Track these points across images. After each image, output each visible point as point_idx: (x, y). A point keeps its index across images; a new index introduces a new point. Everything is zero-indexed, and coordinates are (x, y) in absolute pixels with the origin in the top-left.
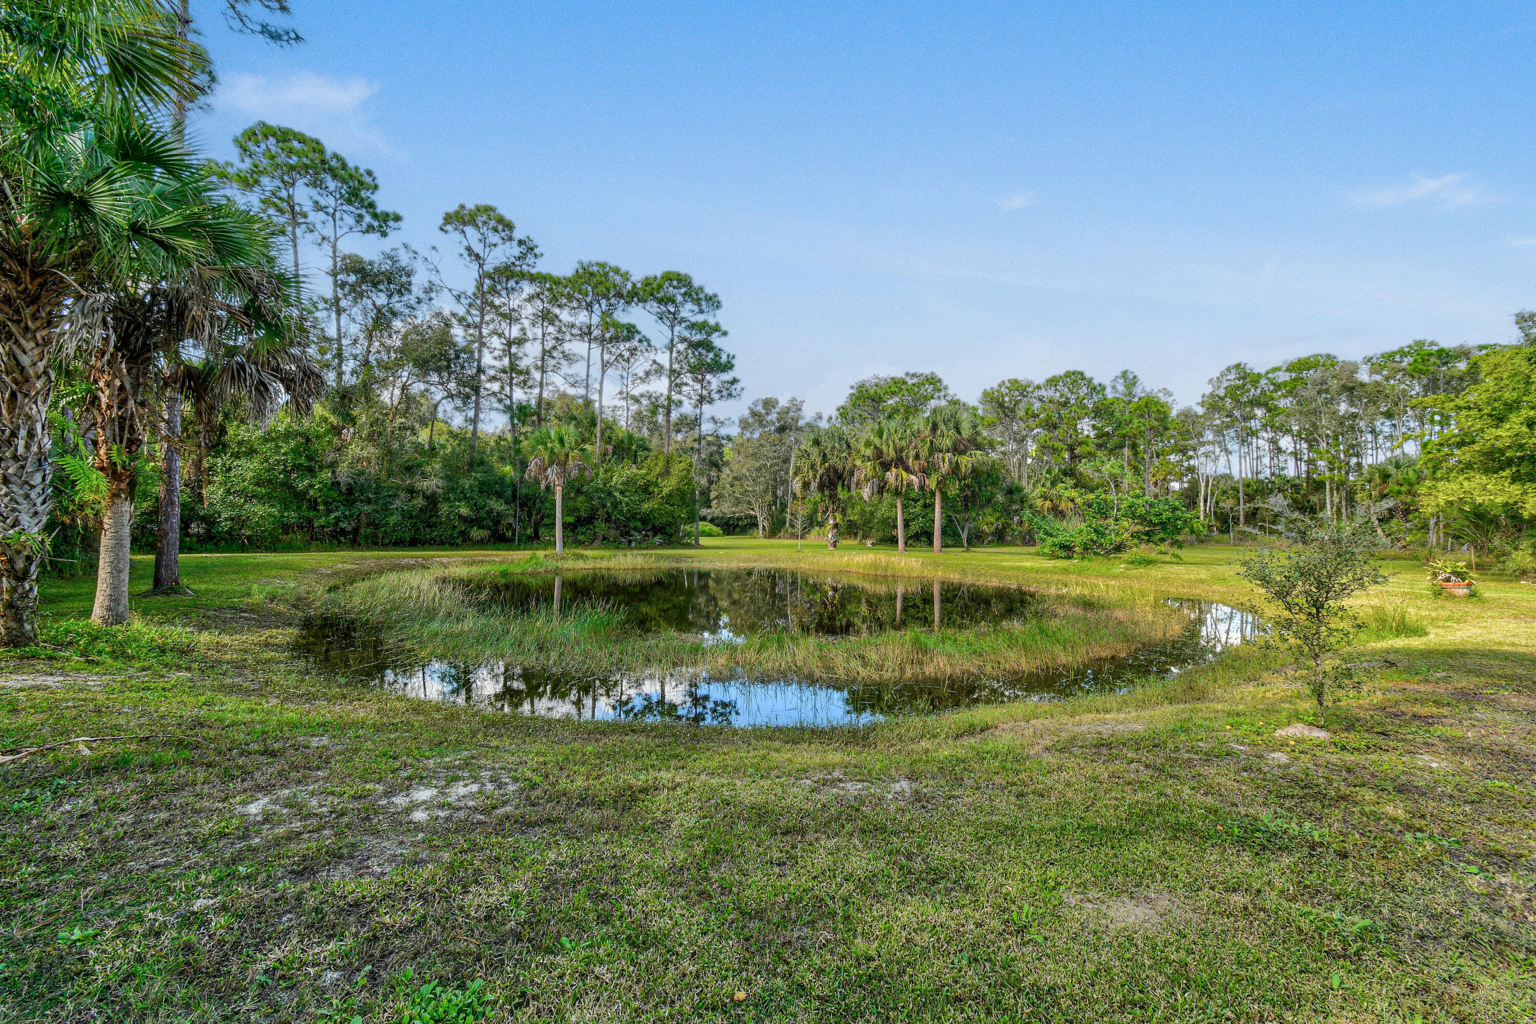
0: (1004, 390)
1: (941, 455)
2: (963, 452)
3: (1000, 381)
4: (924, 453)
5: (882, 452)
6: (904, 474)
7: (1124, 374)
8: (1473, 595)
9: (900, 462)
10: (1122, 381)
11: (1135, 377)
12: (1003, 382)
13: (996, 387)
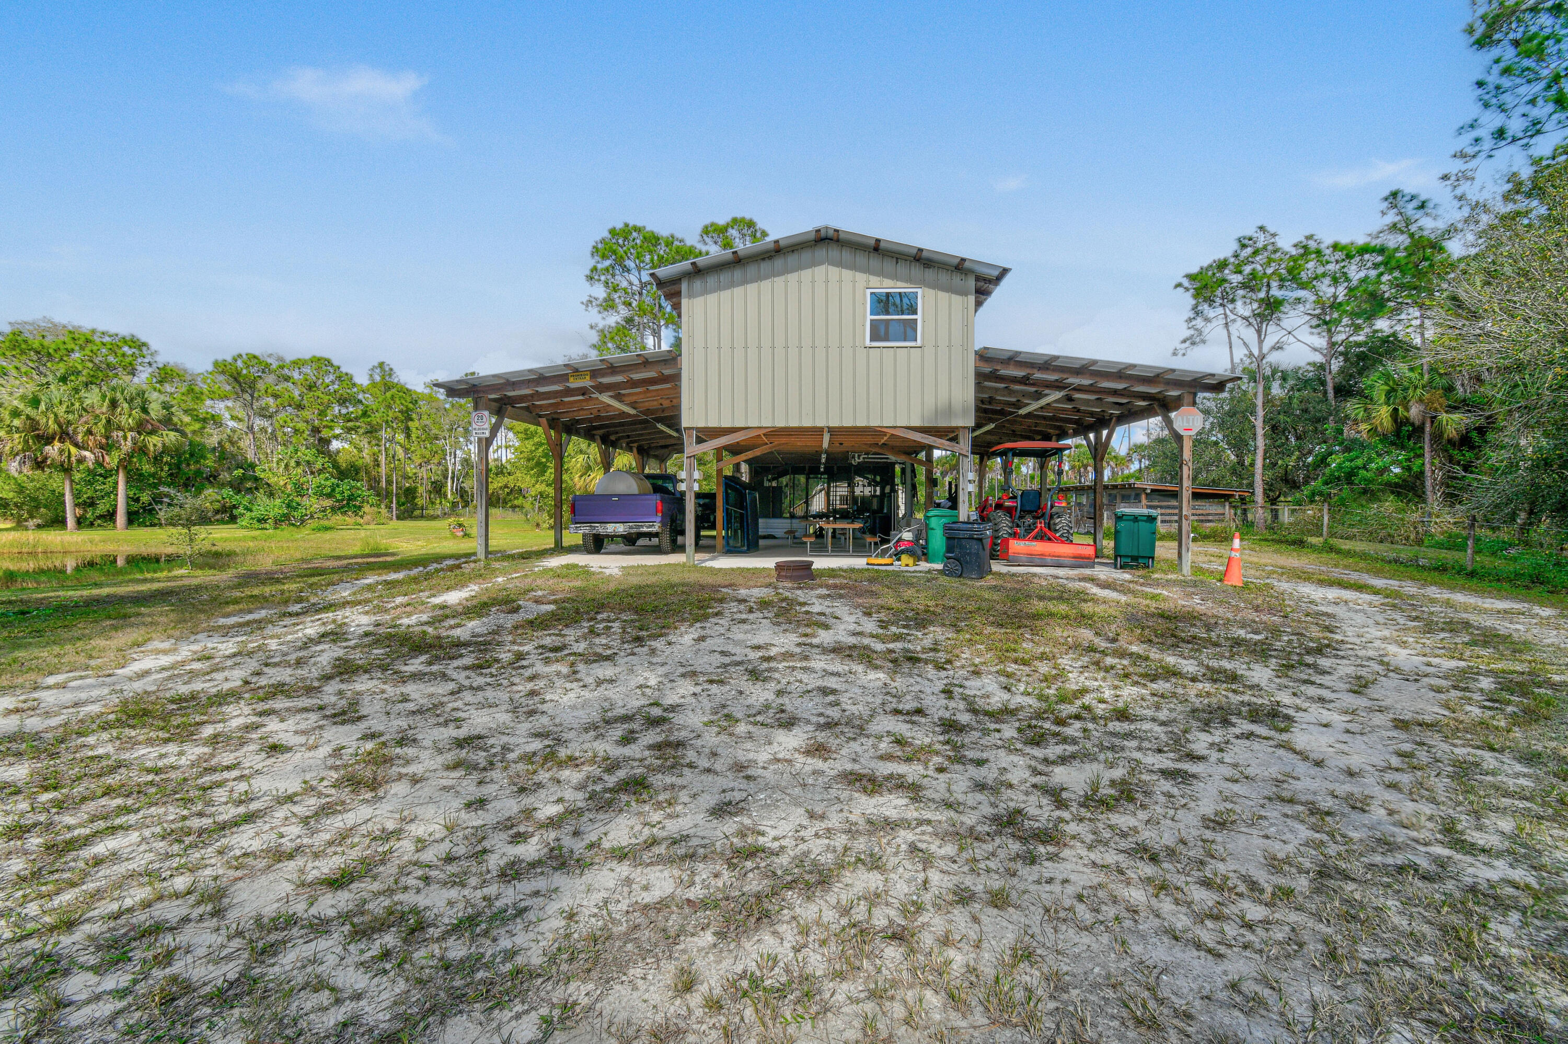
0: (239, 363)
1: (121, 434)
2: (153, 432)
3: (236, 353)
4: (100, 429)
5: (38, 423)
6: (73, 450)
7: (381, 365)
8: (465, 535)
9: (64, 435)
10: (378, 371)
11: (391, 370)
12: (240, 356)
13: (229, 359)
